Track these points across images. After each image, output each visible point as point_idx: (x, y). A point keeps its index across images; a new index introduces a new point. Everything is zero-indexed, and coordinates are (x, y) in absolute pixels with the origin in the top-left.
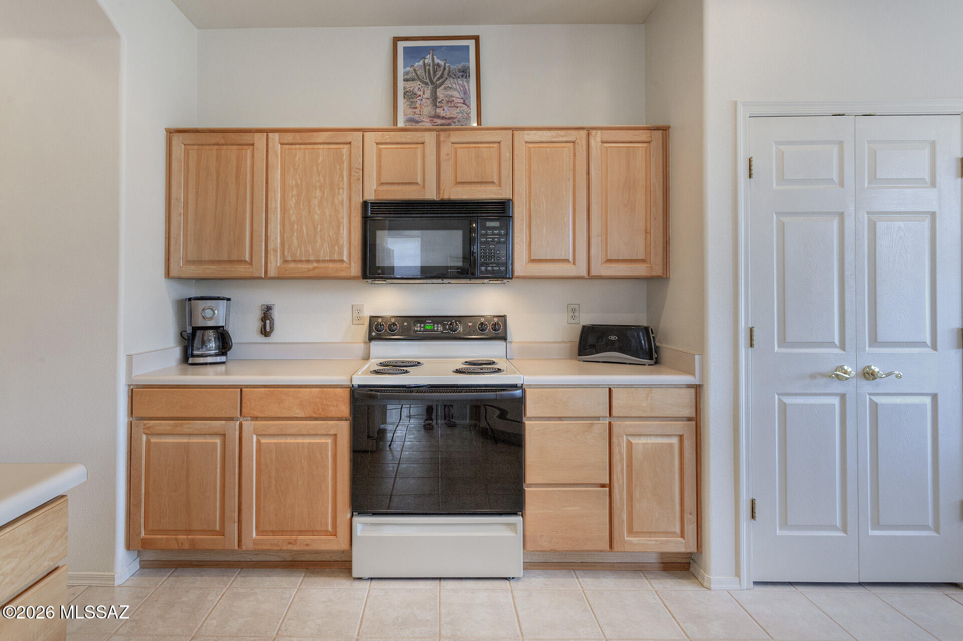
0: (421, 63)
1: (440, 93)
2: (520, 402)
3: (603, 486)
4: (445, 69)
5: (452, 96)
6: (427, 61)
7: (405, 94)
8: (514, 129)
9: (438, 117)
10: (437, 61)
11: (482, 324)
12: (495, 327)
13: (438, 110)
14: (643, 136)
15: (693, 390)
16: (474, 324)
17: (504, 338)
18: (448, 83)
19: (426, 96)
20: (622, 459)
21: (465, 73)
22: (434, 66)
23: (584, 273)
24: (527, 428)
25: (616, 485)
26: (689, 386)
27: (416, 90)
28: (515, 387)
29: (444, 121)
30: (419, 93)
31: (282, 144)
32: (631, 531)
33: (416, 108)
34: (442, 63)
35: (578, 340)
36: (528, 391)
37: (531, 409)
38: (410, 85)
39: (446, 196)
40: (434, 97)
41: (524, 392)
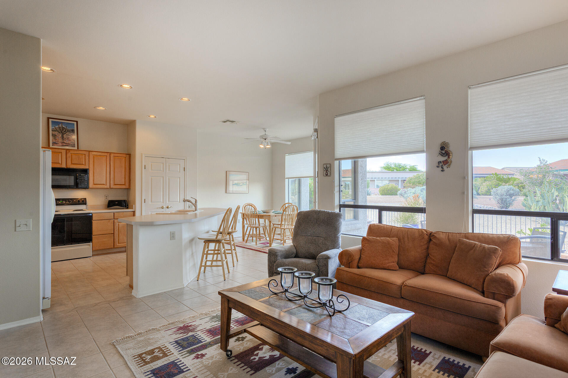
0: (58, 126)
1: (65, 136)
2: (92, 216)
3: (112, 234)
4: (66, 129)
5: (69, 137)
6: (60, 126)
7: (52, 135)
8: (89, 151)
9: (64, 143)
10: (63, 126)
11: (79, 200)
12: (83, 201)
13: (64, 141)
14: (124, 156)
15: (133, 212)
16: (76, 201)
17: (85, 204)
18: (67, 133)
19: (60, 136)
20: (116, 228)
21: (73, 131)
22: (62, 128)
23: (108, 187)
24: (93, 222)
25: (115, 233)
26: (132, 211)
27: (56, 134)
28: (90, 213)
29: (66, 144)
30: (57, 135)
32: (119, 243)
34: (65, 127)
35: (107, 204)
36: (93, 214)
37: (94, 218)
38: (54, 132)
39: (69, 167)
40: (63, 137)
41: (92, 214)
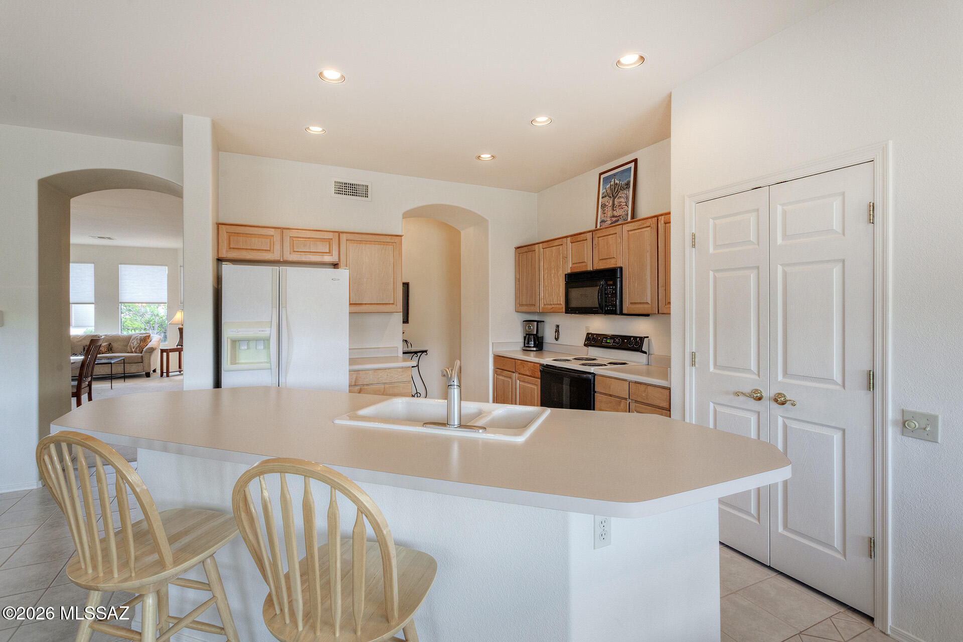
0: (610, 185)
4: (619, 186)
5: (621, 202)
6: (612, 183)
18: (620, 195)
19: (609, 205)
21: (628, 184)
22: (614, 185)
23: (656, 311)
24: (595, 397)
26: (665, 388)
27: (607, 202)
30: (607, 204)
31: (543, 249)
33: (605, 213)
34: (618, 183)
36: (596, 376)
39: (595, 268)
